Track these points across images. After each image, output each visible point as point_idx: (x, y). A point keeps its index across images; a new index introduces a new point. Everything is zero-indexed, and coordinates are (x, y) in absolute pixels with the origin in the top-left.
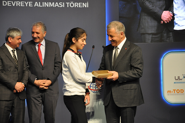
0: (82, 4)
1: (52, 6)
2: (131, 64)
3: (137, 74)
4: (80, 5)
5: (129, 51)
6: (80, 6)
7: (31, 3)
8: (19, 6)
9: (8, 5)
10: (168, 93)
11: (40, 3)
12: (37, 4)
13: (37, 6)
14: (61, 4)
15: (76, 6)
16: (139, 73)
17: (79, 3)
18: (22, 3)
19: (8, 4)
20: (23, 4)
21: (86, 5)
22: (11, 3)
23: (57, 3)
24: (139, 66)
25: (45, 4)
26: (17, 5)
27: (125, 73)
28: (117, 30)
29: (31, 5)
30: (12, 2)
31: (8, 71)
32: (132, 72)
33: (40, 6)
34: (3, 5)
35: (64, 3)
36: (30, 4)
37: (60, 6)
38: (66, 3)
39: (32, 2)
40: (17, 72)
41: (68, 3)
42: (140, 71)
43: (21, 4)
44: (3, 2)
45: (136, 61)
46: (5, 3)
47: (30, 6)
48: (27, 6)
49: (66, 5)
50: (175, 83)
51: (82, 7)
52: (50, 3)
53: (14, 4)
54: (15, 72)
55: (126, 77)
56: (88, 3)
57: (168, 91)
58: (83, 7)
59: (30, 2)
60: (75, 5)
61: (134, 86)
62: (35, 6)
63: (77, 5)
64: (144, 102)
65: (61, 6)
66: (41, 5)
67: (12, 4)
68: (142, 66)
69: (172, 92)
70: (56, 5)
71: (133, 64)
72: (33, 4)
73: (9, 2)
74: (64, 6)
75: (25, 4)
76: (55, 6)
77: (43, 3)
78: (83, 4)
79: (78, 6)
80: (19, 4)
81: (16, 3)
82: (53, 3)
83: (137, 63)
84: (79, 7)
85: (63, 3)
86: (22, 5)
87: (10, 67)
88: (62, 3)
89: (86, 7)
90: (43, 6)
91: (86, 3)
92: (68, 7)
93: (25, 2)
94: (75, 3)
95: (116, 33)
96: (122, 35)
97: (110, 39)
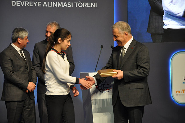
0: (90, 4)
1: (60, 6)
2: (137, 64)
3: (142, 73)
4: (88, 5)
5: (135, 50)
6: (89, 6)
7: (39, 3)
8: (28, 6)
9: (17, 5)
10: (177, 93)
11: (48, 3)
12: (46, 4)
13: (46, 6)
15: (85, 6)
16: (145, 72)
17: (88, 3)
18: (31, 3)
19: (17, 4)
20: (32, 4)
21: (94, 5)
22: (20, 3)
23: (65, 3)
24: (144, 65)
25: (54, 4)
26: (26, 5)
27: (131, 72)
28: (120, 30)
30: (21, 2)
31: (19, 72)
32: (137, 71)
33: (48, 6)
34: (12, 5)
35: (72, 3)
36: (38, 4)
37: (68, 6)
38: (75, 3)
39: (41, 2)
40: (27, 72)
41: (76, 3)
42: (146, 70)
43: (30, 4)
44: (12, 2)
45: (142, 61)
46: (14, 3)
47: (38, 6)
48: (35, 6)
49: (74, 5)
50: (184, 83)
51: (90, 7)
52: (59, 3)
53: (22, 4)
54: (26, 72)
55: (131, 75)
56: (96, 3)
57: (177, 91)
58: (92, 7)
59: (38, 2)
60: (84, 5)
61: (141, 85)
62: (43, 6)
63: (85, 5)
64: (151, 102)
65: (70, 6)
66: (50, 5)
67: (20, 4)
68: (148, 65)
69: (181, 92)
70: (64, 5)
71: (139, 63)
72: (42, 4)
73: (18, 3)
74: (72, 6)
75: (34, 4)
77: (52, 3)
78: (92, 3)
79: (87, 6)
80: (28, 4)
81: (25, 3)
82: (62, 3)
83: (143, 62)
84: (88, 7)
85: (71, 3)
86: (31, 5)
87: (21, 67)
88: (70, 3)
89: (94, 7)
90: (52, 6)
91: (94, 3)
92: (76, 7)
93: (34, 2)
94: (84, 3)
95: (119, 33)
96: (126, 35)
97: (115, 40)
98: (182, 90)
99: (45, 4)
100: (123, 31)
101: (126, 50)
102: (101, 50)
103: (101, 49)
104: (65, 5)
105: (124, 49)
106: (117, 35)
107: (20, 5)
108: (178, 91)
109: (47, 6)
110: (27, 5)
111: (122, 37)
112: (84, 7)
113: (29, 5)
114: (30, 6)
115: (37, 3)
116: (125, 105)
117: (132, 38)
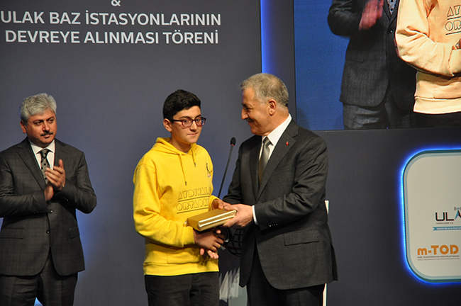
0: (203, 36)
1: (128, 41)
4: (196, 38)
6: (198, 40)
7: (75, 35)
8: (47, 41)
9: (20, 41)
10: (419, 254)
11: (97, 33)
13: (91, 41)
14: (150, 35)
15: (188, 40)
17: (196, 34)
18: (54, 35)
19: (20, 36)
20: (57, 37)
21: (212, 38)
22: (27, 34)
23: (140, 34)
25: (112, 37)
26: (41, 41)
28: (258, 94)
29: (75, 40)
30: (29, 32)
33: (98, 42)
34: (7, 40)
35: (157, 33)
36: (73, 37)
37: (147, 42)
38: (164, 33)
39: (78, 33)
41: (167, 34)
43: (52, 37)
44: (7, 32)
46: (11, 36)
47: (73, 41)
48: (65, 41)
49: (162, 38)
50: (435, 229)
51: (202, 42)
52: (123, 34)
53: (33, 37)
56: (216, 34)
57: (419, 250)
58: (206, 42)
59: (72, 33)
60: (186, 38)
62: (85, 42)
63: (190, 39)
66: (102, 38)
67: (28, 38)
69: (430, 252)
70: (137, 39)
72: (82, 37)
73: (22, 34)
74: (157, 42)
75: (61, 38)
76: (136, 42)
77: (106, 33)
78: (206, 34)
79: (193, 40)
80: (46, 38)
81: (38, 34)
82: (131, 34)
84: (196, 42)
85: (155, 34)
86: (55, 39)
88: (153, 34)
89: (212, 42)
90: (106, 42)
91: (212, 33)
92: (168, 42)
93: (61, 32)
94: (186, 34)
95: (255, 100)
96: (272, 107)
97: (244, 116)
98: (432, 247)
99: (89, 37)
100: (265, 95)
101: (272, 148)
102: (231, 150)
103: (232, 147)
104: (140, 38)
105: (267, 145)
106: (250, 103)
107: (26, 41)
108: (422, 250)
109: (94, 42)
110: (44, 39)
111: (260, 110)
112: (186, 42)
113: (49, 38)
114: (52, 41)
115: (70, 34)
116: (277, 286)
117: (289, 118)
